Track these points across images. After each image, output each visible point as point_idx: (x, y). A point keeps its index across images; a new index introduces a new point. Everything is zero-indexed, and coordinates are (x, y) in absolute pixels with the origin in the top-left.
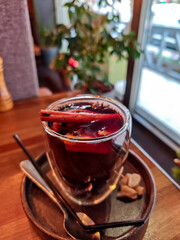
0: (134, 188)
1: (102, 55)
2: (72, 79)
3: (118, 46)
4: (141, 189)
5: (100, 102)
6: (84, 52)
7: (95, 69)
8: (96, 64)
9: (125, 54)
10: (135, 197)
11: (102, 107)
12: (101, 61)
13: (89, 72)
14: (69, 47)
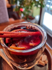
0: (44, 62)
1: (31, 7)
2: (21, 15)
3: (37, 3)
4: (47, 61)
5: (31, 25)
6: (25, 5)
7: (29, 11)
8: (29, 10)
9: (39, 6)
10: (44, 65)
11: (32, 28)
12: (31, 9)
13: (27, 13)
14: (20, 4)
